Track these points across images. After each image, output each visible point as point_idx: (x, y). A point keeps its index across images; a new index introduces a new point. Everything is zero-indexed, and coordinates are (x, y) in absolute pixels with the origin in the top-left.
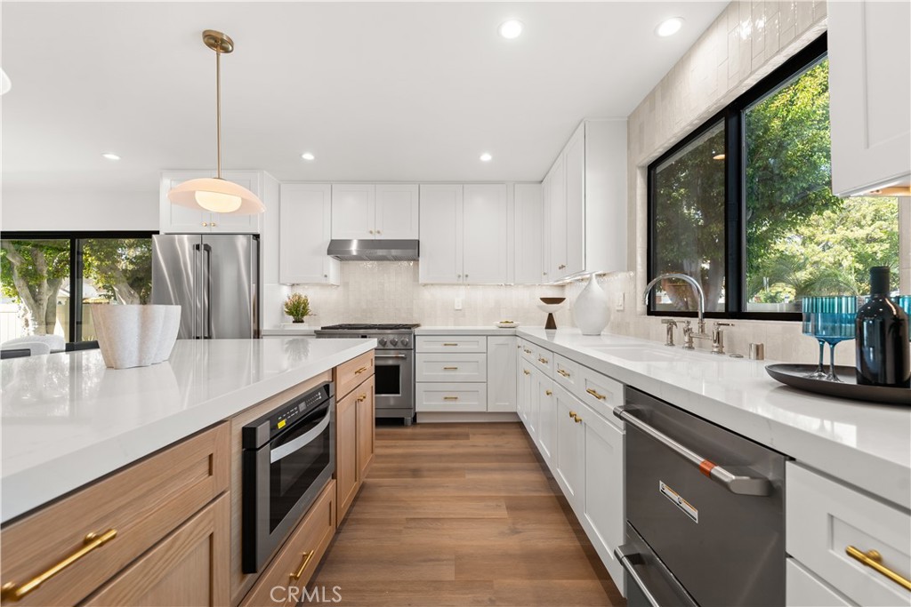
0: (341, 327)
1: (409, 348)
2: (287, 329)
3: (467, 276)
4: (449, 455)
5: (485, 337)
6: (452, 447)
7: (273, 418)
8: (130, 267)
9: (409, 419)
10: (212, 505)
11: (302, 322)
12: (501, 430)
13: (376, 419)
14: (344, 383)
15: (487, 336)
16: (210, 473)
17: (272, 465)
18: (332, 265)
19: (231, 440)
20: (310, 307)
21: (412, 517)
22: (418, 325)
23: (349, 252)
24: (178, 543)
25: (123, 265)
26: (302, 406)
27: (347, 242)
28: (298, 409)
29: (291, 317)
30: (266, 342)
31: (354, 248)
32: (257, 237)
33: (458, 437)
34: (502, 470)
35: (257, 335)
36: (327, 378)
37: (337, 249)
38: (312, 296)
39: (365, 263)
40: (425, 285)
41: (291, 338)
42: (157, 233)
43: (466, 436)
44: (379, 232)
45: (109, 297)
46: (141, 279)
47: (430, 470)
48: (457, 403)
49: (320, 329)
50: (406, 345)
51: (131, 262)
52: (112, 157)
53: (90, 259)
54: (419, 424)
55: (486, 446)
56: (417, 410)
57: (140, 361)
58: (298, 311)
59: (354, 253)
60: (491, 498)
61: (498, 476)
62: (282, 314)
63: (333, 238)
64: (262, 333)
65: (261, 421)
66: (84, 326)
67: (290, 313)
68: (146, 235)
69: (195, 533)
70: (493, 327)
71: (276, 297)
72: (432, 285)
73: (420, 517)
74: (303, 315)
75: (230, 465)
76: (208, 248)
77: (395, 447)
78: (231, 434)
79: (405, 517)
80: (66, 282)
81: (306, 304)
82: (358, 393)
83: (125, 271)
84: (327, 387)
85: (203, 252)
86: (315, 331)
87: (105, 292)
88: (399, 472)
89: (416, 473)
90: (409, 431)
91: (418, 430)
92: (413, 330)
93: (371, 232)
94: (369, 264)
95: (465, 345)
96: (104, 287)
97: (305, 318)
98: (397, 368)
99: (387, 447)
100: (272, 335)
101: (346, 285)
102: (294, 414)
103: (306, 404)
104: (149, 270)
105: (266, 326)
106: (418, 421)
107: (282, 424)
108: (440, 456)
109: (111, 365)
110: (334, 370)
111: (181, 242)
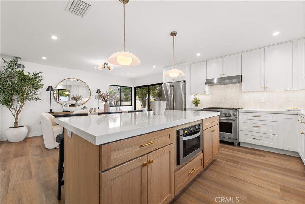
0: (210, 108)
1: (237, 117)
2: (193, 108)
3: (267, 87)
4: (253, 161)
5: (277, 114)
6: (256, 158)
7: (184, 130)
8: (158, 92)
9: (237, 144)
10: (170, 145)
11: (198, 106)
12: (286, 158)
13: (220, 140)
14: (206, 125)
15: (278, 114)
16: (170, 138)
17: (183, 141)
18: (207, 87)
19: (174, 133)
20: (200, 101)
21: (232, 176)
22: (241, 108)
23: (213, 83)
24: (164, 150)
25: (157, 91)
26: (192, 129)
27: (213, 79)
28: (190, 129)
29: (194, 105)
30: (187, 112)
31: (215, 81)
32: (185, 81)
33: (259, 155)
34: (283, 174)
35: (185, 109)
36: (200, 122)
37: (209, 82)
38: (201, 98)
39: (219, 86)
40: (245, 92)
41: (194, 111)
42: (163, 83)
43: (265, 156)
44: (224, 74)
45: (154, 99)
46: (160, 95)
47: (243, 163)
48: (260, 141)
49: (203, 108)
50: (235, 115)
51: (158, 91)
52: (154, 67)
53: (151, 91)
54: (241, 146)
55: (275, 163)
56: (240, 141)
57: (159, 113)
58: (196, 103)
59: (215, 83)
60: (272, 182)
61: (279, 176)
62: (192, 104)
63: (207, 79)
64: (186, 109)
65: (181, 129)
66: (150, 106)
67: (194, 103)
68: (161, 84)
69: (167, 149)
70: (284, 110)
71: (190, 99)
72: (248, 92)
73: (235, 177)
74: (198, 104)
75: (174, 138)
76: (173, 86)
77: (229, 152)
78: (174, 131)
79: (229, 175)
80: (147, 96)
81: (199, 100)
82: (212, 129)
83: (157, 93)
84: (200, 125)
85: (172, 87)
86: (201, 109)
87: (153, 98)
88: (229, 161)
89: (236, 162)
90: (237, 148)
91: (240, 149)
92: (238, 110)
93: (221, 75)
94: (221, 86)
95: (263, 117)
96: (154, 97)
97: (198, 105)
98: (231, 124)
99: (226, 151)
100: (189, 110)
101: (212, 94)
102: (189, 130)
103: (193, 128)
104: (161, 92)
105: (187, 107)
106: (241, 145)
107: (186, 132)
108: (249, 160)
109: (154, 114)
110: (203, 120)
111: (168, 85)
